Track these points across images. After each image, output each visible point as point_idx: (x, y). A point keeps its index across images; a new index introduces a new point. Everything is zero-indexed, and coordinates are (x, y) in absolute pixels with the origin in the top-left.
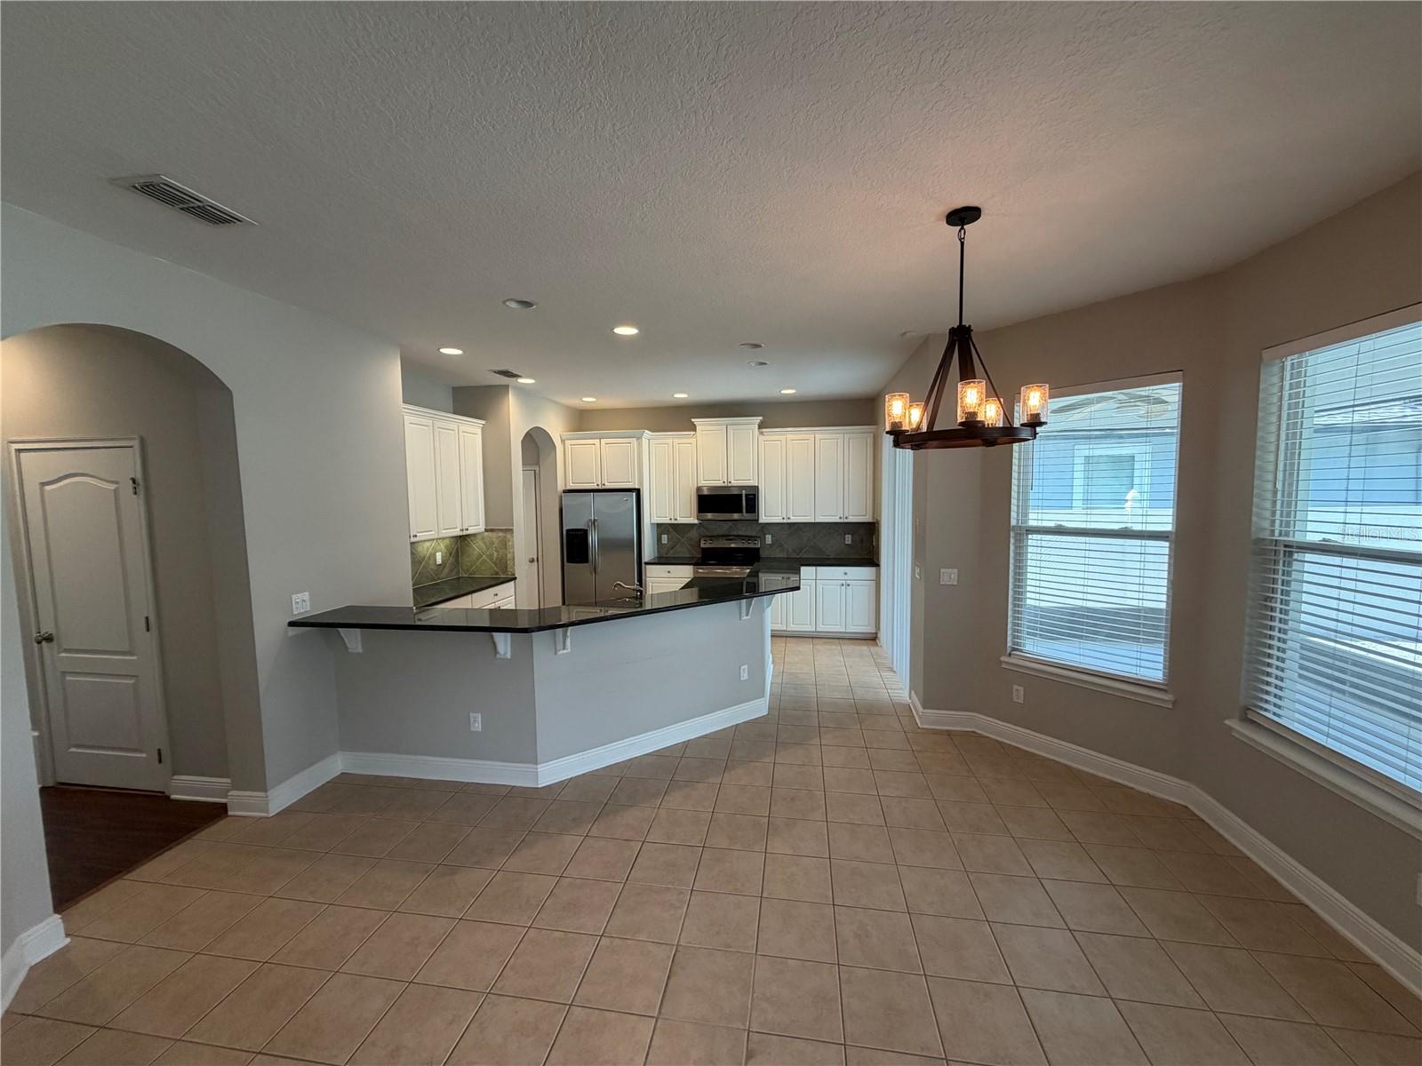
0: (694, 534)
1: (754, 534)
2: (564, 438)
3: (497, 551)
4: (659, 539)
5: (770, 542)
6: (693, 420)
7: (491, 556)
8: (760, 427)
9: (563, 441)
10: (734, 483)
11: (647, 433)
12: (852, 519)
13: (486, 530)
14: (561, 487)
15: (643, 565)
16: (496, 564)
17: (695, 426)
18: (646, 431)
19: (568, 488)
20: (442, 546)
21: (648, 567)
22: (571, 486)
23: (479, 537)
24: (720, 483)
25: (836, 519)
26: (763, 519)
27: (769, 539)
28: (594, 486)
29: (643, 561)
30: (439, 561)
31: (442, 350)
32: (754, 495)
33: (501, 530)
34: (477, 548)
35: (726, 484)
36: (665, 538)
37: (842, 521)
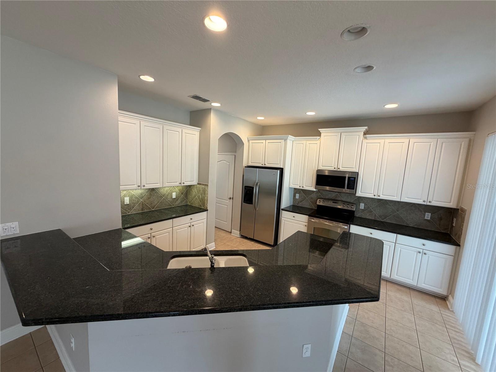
0: (314, 196)
1: (352, 201)
2: (249, 139)
3: (201, 195)
4: (295, 196)
5: (363, 208)
6: (319, 130)
7: (199, 197)
8: (365, 134)
9: (249, 141)
10: (342, 169)
11: (291, 137)
12: (434, 203)
13: (198, 184)
14: (245, 164)
15: (281, 210)
16: (200, 201)
17: (320, 133)
18: (290, 136)
19: (249, 165)
20: (177, 189)
21: (283, 212)
22: (250, 164)
23: (195, 186)
24: (332, 169)
25: (420, 202)
26: (359, 193)
27: (362, 206)
28: (260, 165)
29: (281, 208)
30: (174, 196)
31: (142, 77)
32: (355, 178)
33: (203, 185)
34: (194, 191)
35: (336, 169)
36: (297, 196)
37: (425, 203)
